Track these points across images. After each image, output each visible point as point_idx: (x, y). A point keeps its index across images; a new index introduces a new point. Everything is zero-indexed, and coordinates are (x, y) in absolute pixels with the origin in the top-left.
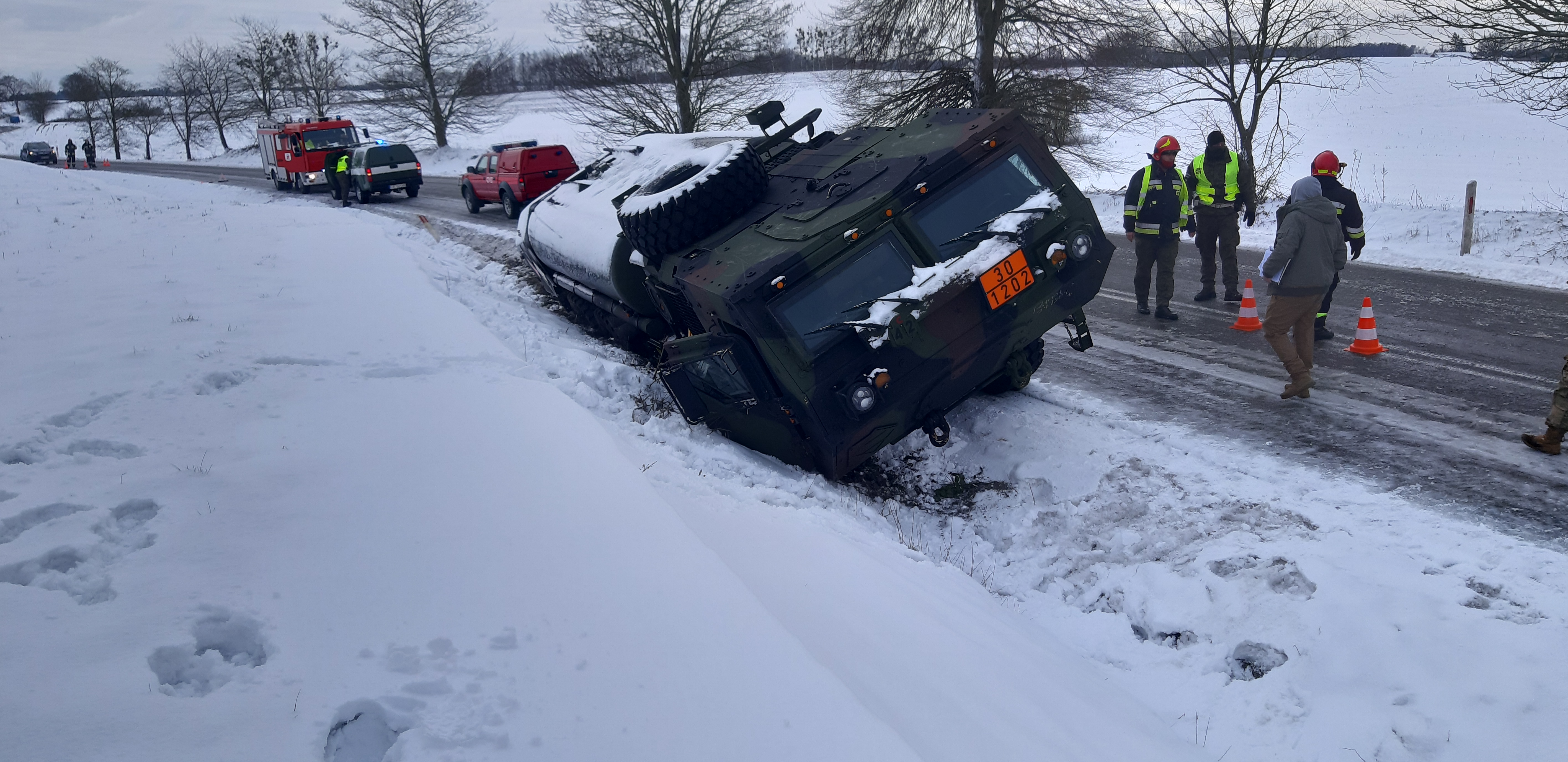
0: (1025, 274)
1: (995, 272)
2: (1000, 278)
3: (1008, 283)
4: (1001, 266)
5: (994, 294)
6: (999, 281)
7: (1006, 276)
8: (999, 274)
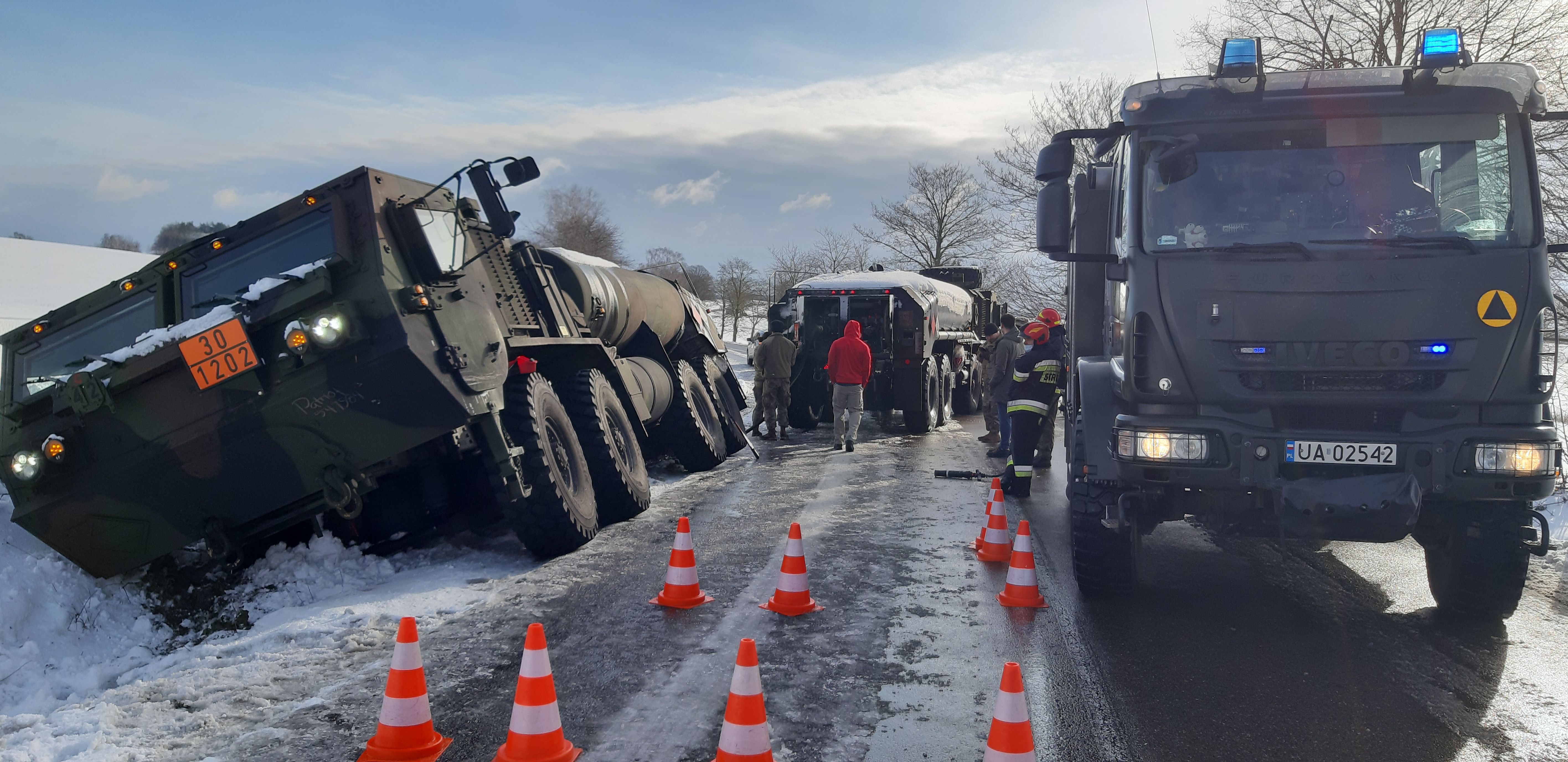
0: (243, 352)
1: (200, 341)
2: (208, 351)
3: (220, 359)
4: (209, 336)
5: (200, 370)
6: (206, 354)
7: (216, 350)
8: (207, 345)
